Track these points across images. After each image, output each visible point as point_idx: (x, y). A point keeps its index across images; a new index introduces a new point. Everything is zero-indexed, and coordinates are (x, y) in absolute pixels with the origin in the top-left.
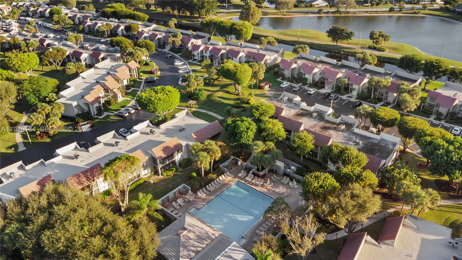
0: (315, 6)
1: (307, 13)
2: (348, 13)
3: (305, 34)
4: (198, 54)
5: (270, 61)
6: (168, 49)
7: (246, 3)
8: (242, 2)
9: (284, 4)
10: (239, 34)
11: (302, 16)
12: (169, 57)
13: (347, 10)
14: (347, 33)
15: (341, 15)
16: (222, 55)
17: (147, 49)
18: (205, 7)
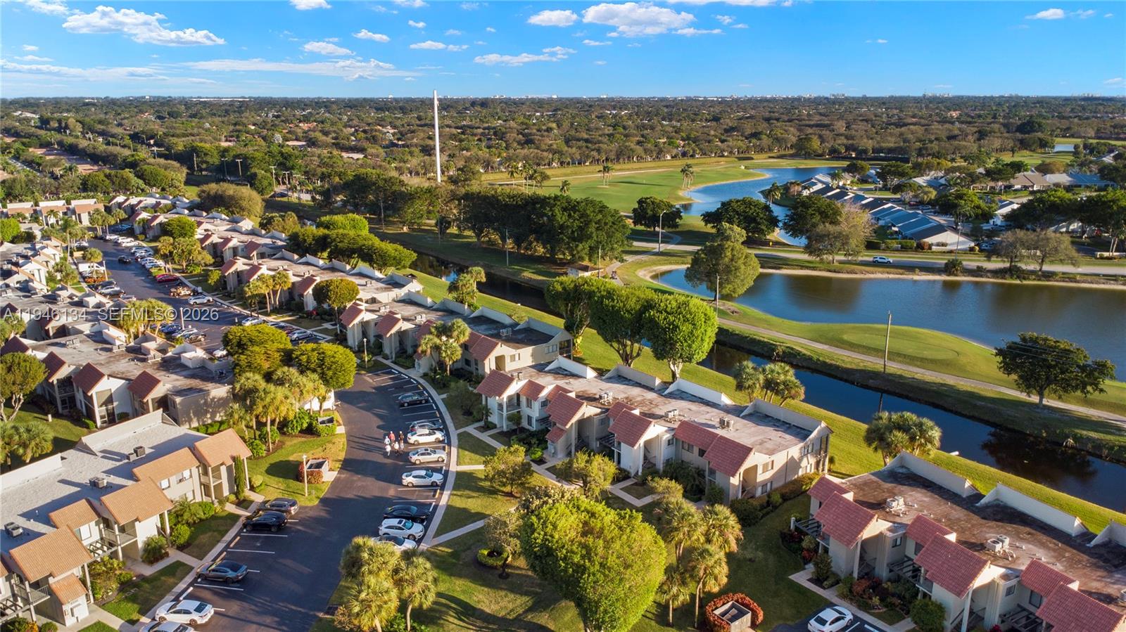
0: (934, 248)
1: (910, 268)
2: (1049, 275)
3: (909, 348)
4: (500, 406)
5: (768, 475)
6: (422, 371)
7: (718, 230)
8: (710, 225)
9: (835, 237)
10: (665, 341)
11: (891, 276)
12: (409, 404)
13: (1046, 268)
14: (1083, 368)
15: (1025, 282)
16: (581, 423)
17: (323, 377)
18: (590, 237)
